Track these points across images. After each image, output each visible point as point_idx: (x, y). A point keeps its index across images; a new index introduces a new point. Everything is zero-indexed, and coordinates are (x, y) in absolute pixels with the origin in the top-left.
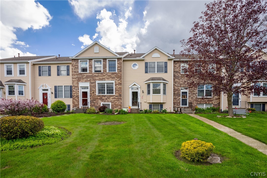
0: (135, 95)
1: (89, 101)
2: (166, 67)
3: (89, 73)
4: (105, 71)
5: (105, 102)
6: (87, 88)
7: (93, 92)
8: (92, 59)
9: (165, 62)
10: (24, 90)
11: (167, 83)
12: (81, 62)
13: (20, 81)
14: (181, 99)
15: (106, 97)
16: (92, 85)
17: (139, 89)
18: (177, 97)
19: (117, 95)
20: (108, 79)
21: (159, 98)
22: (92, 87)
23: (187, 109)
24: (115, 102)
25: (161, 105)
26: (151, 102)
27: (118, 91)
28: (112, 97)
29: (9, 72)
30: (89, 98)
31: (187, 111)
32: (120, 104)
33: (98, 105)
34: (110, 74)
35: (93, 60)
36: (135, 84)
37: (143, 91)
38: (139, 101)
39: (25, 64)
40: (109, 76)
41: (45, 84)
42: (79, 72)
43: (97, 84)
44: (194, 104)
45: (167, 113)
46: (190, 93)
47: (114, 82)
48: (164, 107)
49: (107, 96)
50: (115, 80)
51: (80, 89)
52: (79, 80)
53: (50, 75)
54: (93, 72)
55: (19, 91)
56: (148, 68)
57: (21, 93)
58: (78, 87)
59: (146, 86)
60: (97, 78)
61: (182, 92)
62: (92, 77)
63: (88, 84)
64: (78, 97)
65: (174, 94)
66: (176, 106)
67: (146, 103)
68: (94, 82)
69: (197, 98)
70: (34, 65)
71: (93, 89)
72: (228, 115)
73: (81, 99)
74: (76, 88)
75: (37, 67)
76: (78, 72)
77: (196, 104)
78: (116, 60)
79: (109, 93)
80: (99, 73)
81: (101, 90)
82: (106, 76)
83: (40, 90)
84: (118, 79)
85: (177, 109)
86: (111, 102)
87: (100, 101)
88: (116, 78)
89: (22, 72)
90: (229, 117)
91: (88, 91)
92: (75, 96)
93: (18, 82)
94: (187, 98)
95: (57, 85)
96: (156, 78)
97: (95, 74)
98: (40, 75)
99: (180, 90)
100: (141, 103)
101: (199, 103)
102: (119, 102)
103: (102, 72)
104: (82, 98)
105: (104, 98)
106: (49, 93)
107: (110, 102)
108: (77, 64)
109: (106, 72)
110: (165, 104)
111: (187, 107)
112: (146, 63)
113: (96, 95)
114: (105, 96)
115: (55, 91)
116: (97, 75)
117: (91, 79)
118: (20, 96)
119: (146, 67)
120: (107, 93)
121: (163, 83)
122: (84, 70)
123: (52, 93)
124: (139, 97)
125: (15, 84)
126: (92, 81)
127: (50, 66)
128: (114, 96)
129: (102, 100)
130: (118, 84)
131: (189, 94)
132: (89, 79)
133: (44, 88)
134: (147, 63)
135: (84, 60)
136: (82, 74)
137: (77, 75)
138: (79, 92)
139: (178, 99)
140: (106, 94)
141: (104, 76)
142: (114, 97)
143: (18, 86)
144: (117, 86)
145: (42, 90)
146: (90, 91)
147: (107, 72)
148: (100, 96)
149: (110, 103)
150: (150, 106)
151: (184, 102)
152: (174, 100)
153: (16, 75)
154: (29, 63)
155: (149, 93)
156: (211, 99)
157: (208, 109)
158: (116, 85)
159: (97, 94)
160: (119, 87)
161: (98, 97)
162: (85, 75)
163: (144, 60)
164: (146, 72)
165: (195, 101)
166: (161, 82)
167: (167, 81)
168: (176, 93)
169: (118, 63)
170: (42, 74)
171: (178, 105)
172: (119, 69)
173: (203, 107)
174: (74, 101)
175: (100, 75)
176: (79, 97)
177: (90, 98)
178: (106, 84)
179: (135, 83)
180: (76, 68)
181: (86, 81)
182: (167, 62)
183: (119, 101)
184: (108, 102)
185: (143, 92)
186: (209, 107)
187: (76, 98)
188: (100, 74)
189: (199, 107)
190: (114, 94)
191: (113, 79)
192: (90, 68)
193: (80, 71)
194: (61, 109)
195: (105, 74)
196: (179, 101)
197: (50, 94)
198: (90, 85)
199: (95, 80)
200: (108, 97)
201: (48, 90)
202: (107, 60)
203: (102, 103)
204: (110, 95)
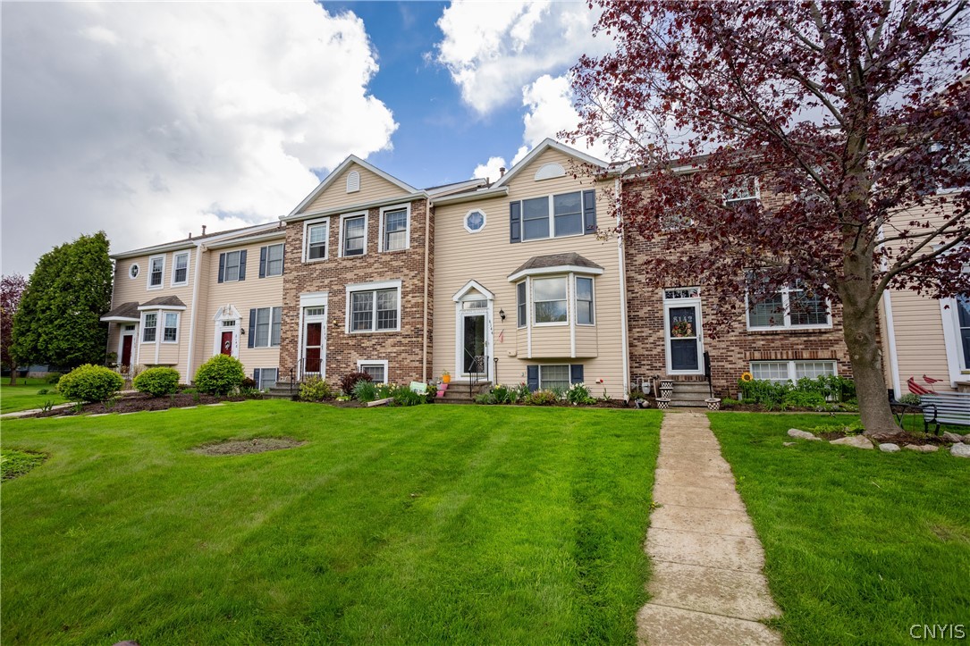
0: (474, 328)
1: (323, 356)
2: (591, 210)
3: (330, 260)
4: (373, 248)
5: (369, 358)
6: (319, 311)
7: (336, 325)
8: (337, 215)
9: (585, 193)
10: (178, 327)
11: (596, 275)
12: (310, 228)
13: (173, 301)
14: (668, 339)
15: (374, 341)
16: (336, 299)
17: (490, 305)
18: (647, 332)
19: (408, 330)
20: (381, 274)
21: (562, 341)
22: (336, 306)
23: (689, 388)
24: (400, 358)
25: (576, 367)
26: (529, 357)
27: (411, 315)
28: (391, 341)
29: (156, 278)
30: (325, 346)
31: (687, 396)
32: (417, 364)
33: (349, 369)
34: (388, 258)
35: (342, 217)
36: (473, 289)
37: (502, 312)
38: (490, 351)
39: (189, 252)
40: (386, 264)
41: (228, 306)
42: (303, 261)
43: (348, 295)
44: (731, 362)
46: (709, 311)
47: (398, 284)
48: (590, 379)
49: (376, 335)
50: (402, 278)
51: (301, 316)
52: (301, 285)
53: (242, 277)
54: (340, 256)
55: (167, 330)
56: (519, 223)
57: (170, 334)
58: (295, 308)
59: (514, 290)
60: (349, 275)
61: (670, 309)
62: (337, 272)
63: (321, 299)
64: (293, 341)
65: (630, 319)
66: (643, 370)
67: (515, 360)
68: (341, 288)
69: (745, 333)
70: (210, 250)
71: (338, 314)
73: (302, 348)
74: (291, 313)
75: (216, 256)
76: (300, 261)
77: (741, 364)
78: (409, 206)
79: (386, 327)
80: (357, 258)
81: (361, 318)
82: (376, 265)
83: (217, 323)
84: (413, 274)
85: (648, 384)
86: (388, 357)
87: (354, 355)
88: (406, 271)
89: (180, 275)
90: (853, 440)
91: (322, 319)
92: (287, 341)
93: (165, 304)
94: (694, 332)
95: (257, 307)
96: (550, 256)
97: (345, 263)
98: (220, 280)
99: (660, 301)
100: (496, 360)
101: (757, 355)
102: (413, 357)
103: (365, 252)
104: (305, 347)
105: (366, 343)
106: (235, 330)
107: (384, 358)
108: (298, 236)
109: (376, 252)
110: (595, 362)
111: (699, 378)
112: (514, 206)
113: (344, 333)
114: (371, 335)
115: (252, 325)
116: (349, 264)
117: (333, 280)
118: (166, 342)
119: (514, 220)
120: (380, 326)
121: (575, 273)
122: (318, 251)
123: (243, 333)
124: (489, 336)
125: (158, 310)
126: (335, 288)
127: (246, 251)
128: (396, 334)
129: (362, 351)
130: (412, 291)
131: (705, 315)
132: (327, 281)
133: (227, 318)
134: (518, 203)
135: (317, 220)
136: (310, 264)
137: (296, 269)
138: (297, 324)
139: (651, 340)
140: (373, 330)
141: (370, 265)
142: (399, 338)
143: (165, 315)
144: (409, 297)
145: (221, 324)
146: (329, 322)
147: (380, 250)
148: (354, 336)
149: (385, 362)
150: (532, 374)
151: (684, 353)
152: (631, 345)
153: (169, 286)
154: (196, 247)
155: (523, 321)
156: (824, 337)
157: (805, 385)
158: (405, 294)
159: (347, 332)
160: (414, 301)
161: (351, 342)
162: (317, 267)
163: (506, 195)
164: (515, 238)
165: (737, 349)
166: (567, 273)
167: (597, 266)
168: (641, 313)
169: (412, 218)
170: (227, 274)
171: (653, 368)
172: (416, 236)
173: (785, 375)
174: (284, 355)
175: (358, 263)
176: (297, 342)
177: (328, 345)
178: (375, 293)
179: (473, 284)
180: (296, 248)
181: (319, 288)
182: (593, 192)
183: (412, 353)
184: (379, 358)
185: (504, 317)
186: (814, 374)
187: (289, 347)
188: (359, 261)
189: (768, 375)
190: (398, 329)
191: (398, 275)
192: (331, 244)
193: (305, 256)
195: (372, 260)
196: (659, 349)
197: (238, 336)
198: (329, 301)
199: (343, 282)
200: (381, 340)
201: (225, 323)
202: (382, 210)
203: (360, 362)
204: (385, 334)
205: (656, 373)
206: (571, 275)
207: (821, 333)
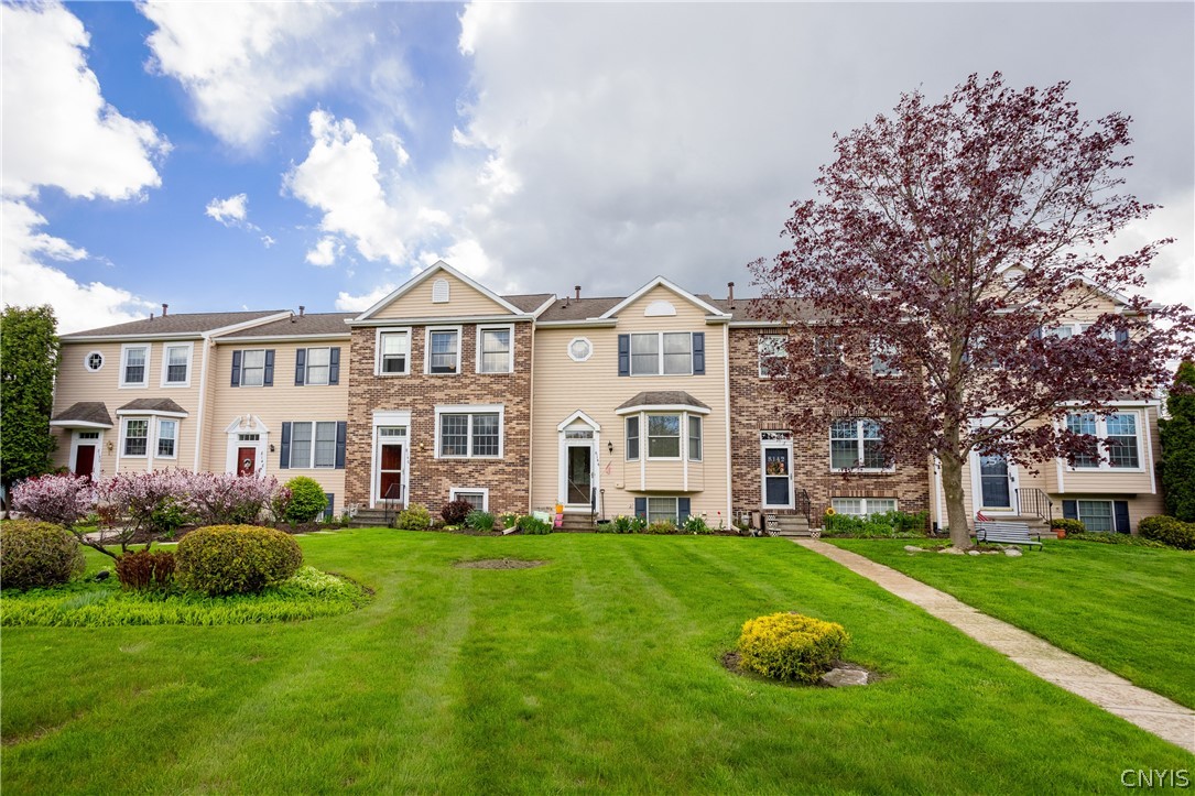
0: (580, 459)
1: (405, 480)
2: (699, 351)
3: (412, 376)
4: (468, 367)
5: (464, 485)
6: (400, 431)
7: (423, 448)
8: (422, 326)
9: (695, 334)
10: (176, 439)
11: (703, 414)
12: (383, 336)
13: (167, 405)
14: (764, 476)
15: (471, 468)
16: (421, 420)
17: (596, 436)
18: (745, 469)
19: (512, 457)
20: (479, 397)
21: (673, 474)
22: (421, 427)
23: (789, 520)
24: (503, 487)
25: (684, 499)
26: (643, 489)
27: (518, 444)
28: (491, 468)
29: (135, 374)
30: (407, 471)
31: (789, 527)
32: (523, 493)
33: (440, 497)
34: (487, 380)
35: (428, 329)
36: (579, 418)
37: (610, 444)
38: (596, 482)
39: (191, 344)
40: (484, 386)
41: (249, 416)
42: (376, 374)
43: (437, 417)
44: (817, 499)
45: (708, 533)
46: (799, 453)
47: (500, 409)
48: (697, 510)
49: (474, 461)
50: (505, 403)
51: (374, 435)
52: (373, 401)
53: (268, 382)
54: (426, 372)
55: (161, 442)
56: (628, 356)
57: (166, 447)
58: (367, 427)
59: (624, 423)
60: (439, 395)
61: (767, 450)
62: (422, 390)
63: (403, 418)
64: (366, 464)
65: (734, 456)
66: (742, 504)
67: (622, 491)
68: (428, 407)
69: (829, 474)
70: (218, 345)
71: (424, 435)
72: (951, 546)
73: (376, 471)
74: (360, 432)
75: (228, 353)
76: (372, 374)
77: (825, 500)
78: (512, 326)
79: (483, 453)
80: (449, 377)
81: (453, 441)
82: (472, 387)
83: (230, 436)
84: (517, 399)
85: (747, 517)
86: (488, 484)
87: (446, 482)
88: (509, 396)
89: (176, 372)
90: (952, 551)
91: (404, 442)
92: (356, 463)
93: (161, 409)
94: (786, 471)
95: (293, 420)
96: (661, 393)
97: (433, 381)
98: (235, 383)
99: (758, 441)
100: (602, 491)
101: (838, 493)
102: (518, 486)
103: (458, 371)
104: (380, 471)
105: (460, 470)
106: (261, 447)
107: (483, 486)
108: (369, 344)
109: (473, 372)
110: (701, 495)
111: (790, 511)
112: (624, 340)
113: (432, 457)
114: (468, 461)
115: (285, 440)
116: (438, 382)
117: (418, 398)
118: (160, 457)
119: (623, 352)
120: (475, 452)
121: (689, 412)
122: (394, 364)
123: (272, 450)
124: (595, 467)
125: (150, 415)
126: (420, 407)
127: (273, 351)
128: (499, 462)
129: (456, 478)
130: (517, 418)
131: (796, 456)
132: (408, 399)
133: (247, 430)
134: (627, 336)
135: (395, 328)
136: (386, 378)
137: (367, 382)
138: (369, 445)
139: (749, 477)
140: (469, 455)
141: (466, 386)
142: (501, 466)
143: (159, 423)
144: (514, 424)
145: (237, 438)
146: (412, 445)
147: (477, 371)
148: (446, 462)
149: (485, 491)
150: (640, 506)
151: (778, 490)
152: (733, 482)
153: (156, 384)
154: (203, 339)
155: (633, 451)
156: (889, 479)
157: (877, 519)
158: (508, 421)
159: (436, 457)
160: (518, 428)
161: (441, 468)
162: (396, 382)
163: (613, 327)
164: (623, 372)
165: (822, 487)
166: (682, 411)
167: (705, 406)
168: (741, 452)
169: (516, 340)
170: (244, 377)
171: (750, 502)
172: (521, 359)
173: (858, 510)
174: (351, 478)
175: (449, 382)
176: (369, 465)
177: (412, 471)
178: (470, 418)
179: (579, 414)
180: (365, 358)
181: (398, 407)
182: (702, 335)
183: (517, 482)
184: (477, 486)
185: (611, 450)
186: (882, 510)
187: (358, 470)
188: (450, 380)
189: (842, 510)
190: (501, 456)
191: (499, 399)
192: (414, 358)
193: (378, 369)
194: (309, 508)
195: (468, 381)
196: (756, 485)
197: (265, 453)
198: (412, 422)
199: (432, 402)
200: (479, 468)
201: (258, 439)
202: (479, 328)
203: (454, 489)
204: (485, 461)
205: (754, 507)
206: (685, 413)
207: (887, 476)
